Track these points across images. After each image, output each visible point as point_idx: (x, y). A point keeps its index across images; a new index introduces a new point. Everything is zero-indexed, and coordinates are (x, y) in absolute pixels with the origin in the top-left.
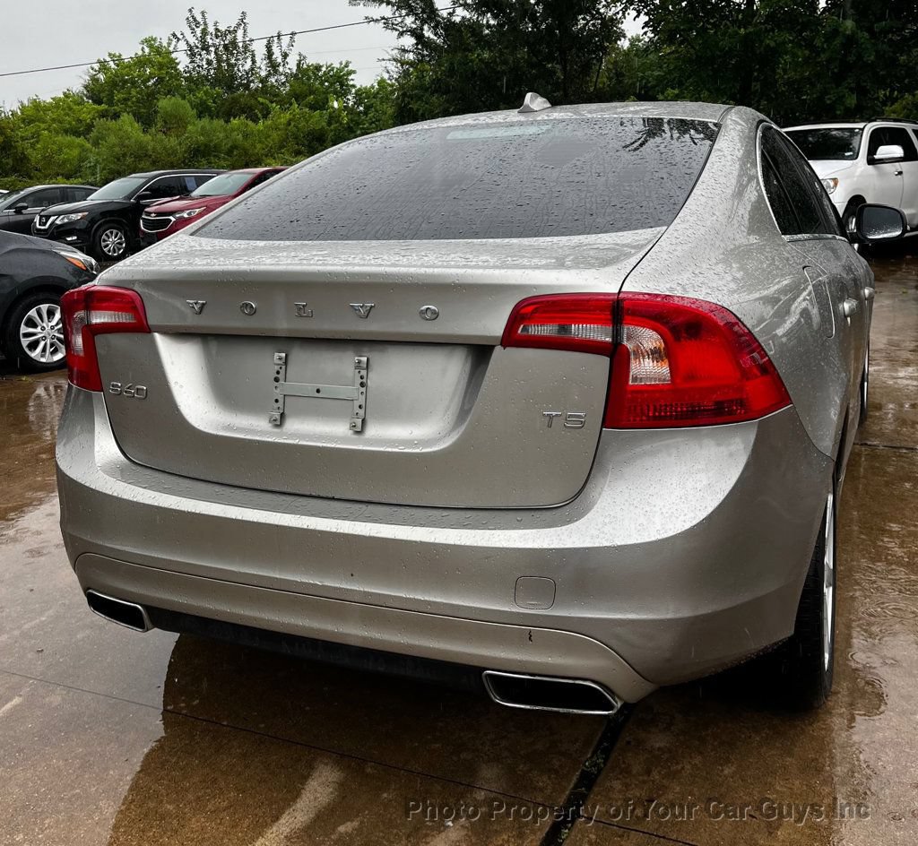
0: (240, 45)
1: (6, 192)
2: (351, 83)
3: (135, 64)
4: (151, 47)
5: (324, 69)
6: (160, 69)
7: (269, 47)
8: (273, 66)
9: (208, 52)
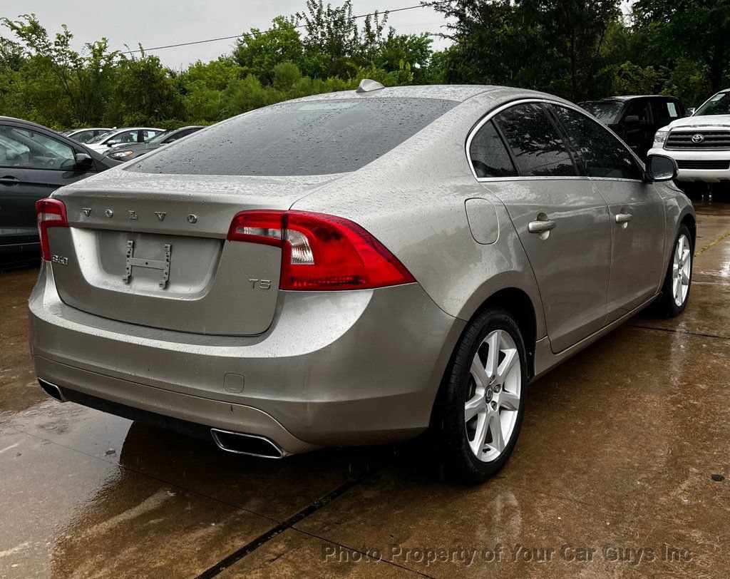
0: (346, 21)
1: (164, 130)
2: (429, 49)
3: (269, 36)
4: (280, 23)
5: (409, 39)
6: (286, 40)
7: (367, 23)
8: (371, 36)
9: (322, 28)
